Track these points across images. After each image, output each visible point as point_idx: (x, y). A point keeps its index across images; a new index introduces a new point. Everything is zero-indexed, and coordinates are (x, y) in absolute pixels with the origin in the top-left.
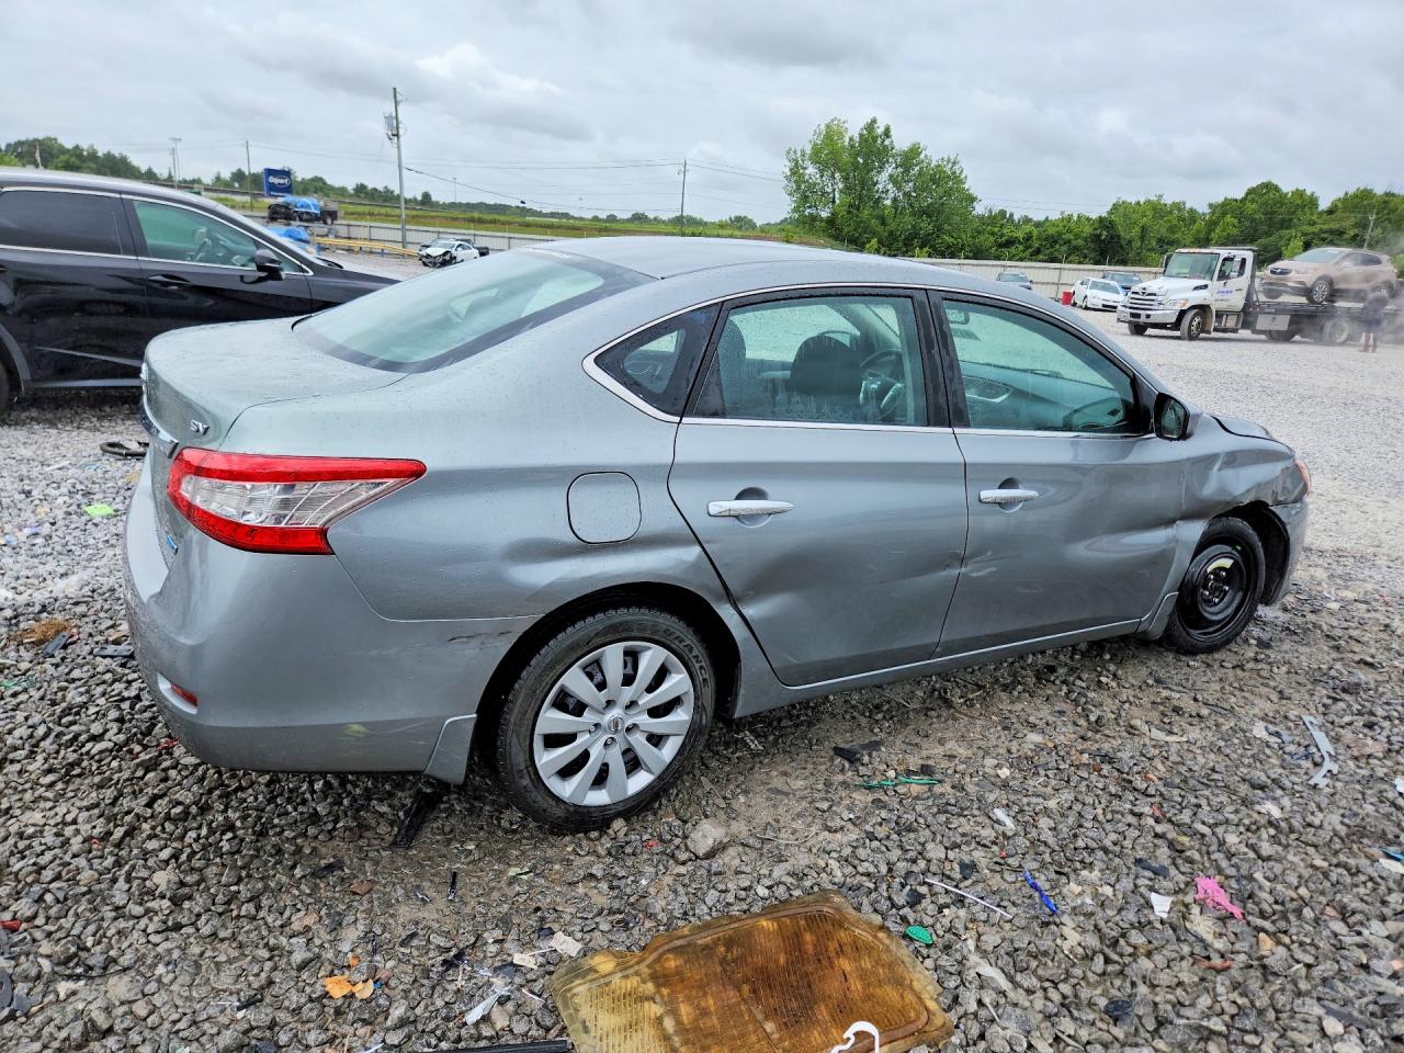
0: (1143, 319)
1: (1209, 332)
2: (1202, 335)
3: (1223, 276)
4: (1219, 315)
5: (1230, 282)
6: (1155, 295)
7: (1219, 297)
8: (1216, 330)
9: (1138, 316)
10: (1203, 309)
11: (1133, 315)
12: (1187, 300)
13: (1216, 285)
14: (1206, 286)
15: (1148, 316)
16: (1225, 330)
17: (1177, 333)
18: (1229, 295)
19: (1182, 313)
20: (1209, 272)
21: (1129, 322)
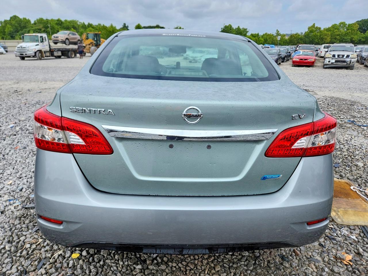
0: (24, 55)
1: (44, 57)
2: (42, 58)
3: (42, 42)
4: (45, 52)
5: (44, 43)
6: (25, 48)
7: (43, 47)
8: (45, 56)
9: (23, 54)
10: (40, 51)
11: (21, 54)
12: (35, 49)
13: (41, 44)
14: (38, 45)
15: (26, 54)
16: (47, 56)
17: (36, 58)
18: (44, 47)
19: (35, 53)
20: (37, 41)
21: (20, 57)
